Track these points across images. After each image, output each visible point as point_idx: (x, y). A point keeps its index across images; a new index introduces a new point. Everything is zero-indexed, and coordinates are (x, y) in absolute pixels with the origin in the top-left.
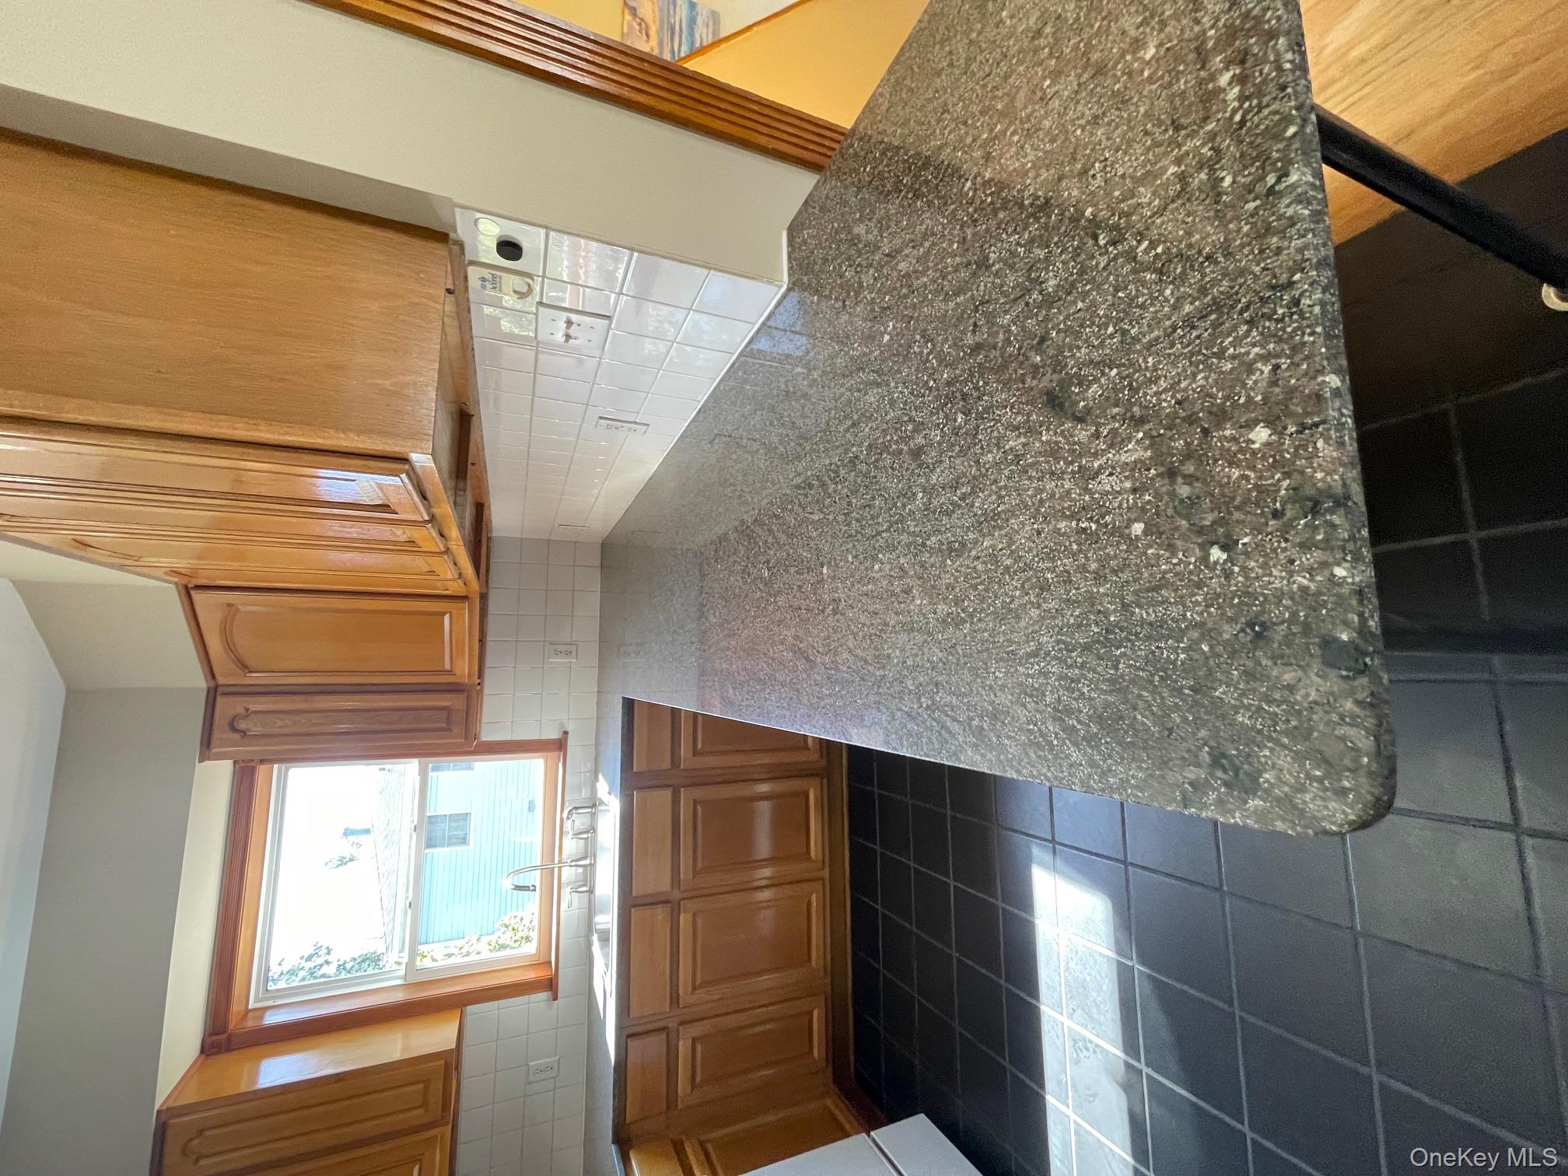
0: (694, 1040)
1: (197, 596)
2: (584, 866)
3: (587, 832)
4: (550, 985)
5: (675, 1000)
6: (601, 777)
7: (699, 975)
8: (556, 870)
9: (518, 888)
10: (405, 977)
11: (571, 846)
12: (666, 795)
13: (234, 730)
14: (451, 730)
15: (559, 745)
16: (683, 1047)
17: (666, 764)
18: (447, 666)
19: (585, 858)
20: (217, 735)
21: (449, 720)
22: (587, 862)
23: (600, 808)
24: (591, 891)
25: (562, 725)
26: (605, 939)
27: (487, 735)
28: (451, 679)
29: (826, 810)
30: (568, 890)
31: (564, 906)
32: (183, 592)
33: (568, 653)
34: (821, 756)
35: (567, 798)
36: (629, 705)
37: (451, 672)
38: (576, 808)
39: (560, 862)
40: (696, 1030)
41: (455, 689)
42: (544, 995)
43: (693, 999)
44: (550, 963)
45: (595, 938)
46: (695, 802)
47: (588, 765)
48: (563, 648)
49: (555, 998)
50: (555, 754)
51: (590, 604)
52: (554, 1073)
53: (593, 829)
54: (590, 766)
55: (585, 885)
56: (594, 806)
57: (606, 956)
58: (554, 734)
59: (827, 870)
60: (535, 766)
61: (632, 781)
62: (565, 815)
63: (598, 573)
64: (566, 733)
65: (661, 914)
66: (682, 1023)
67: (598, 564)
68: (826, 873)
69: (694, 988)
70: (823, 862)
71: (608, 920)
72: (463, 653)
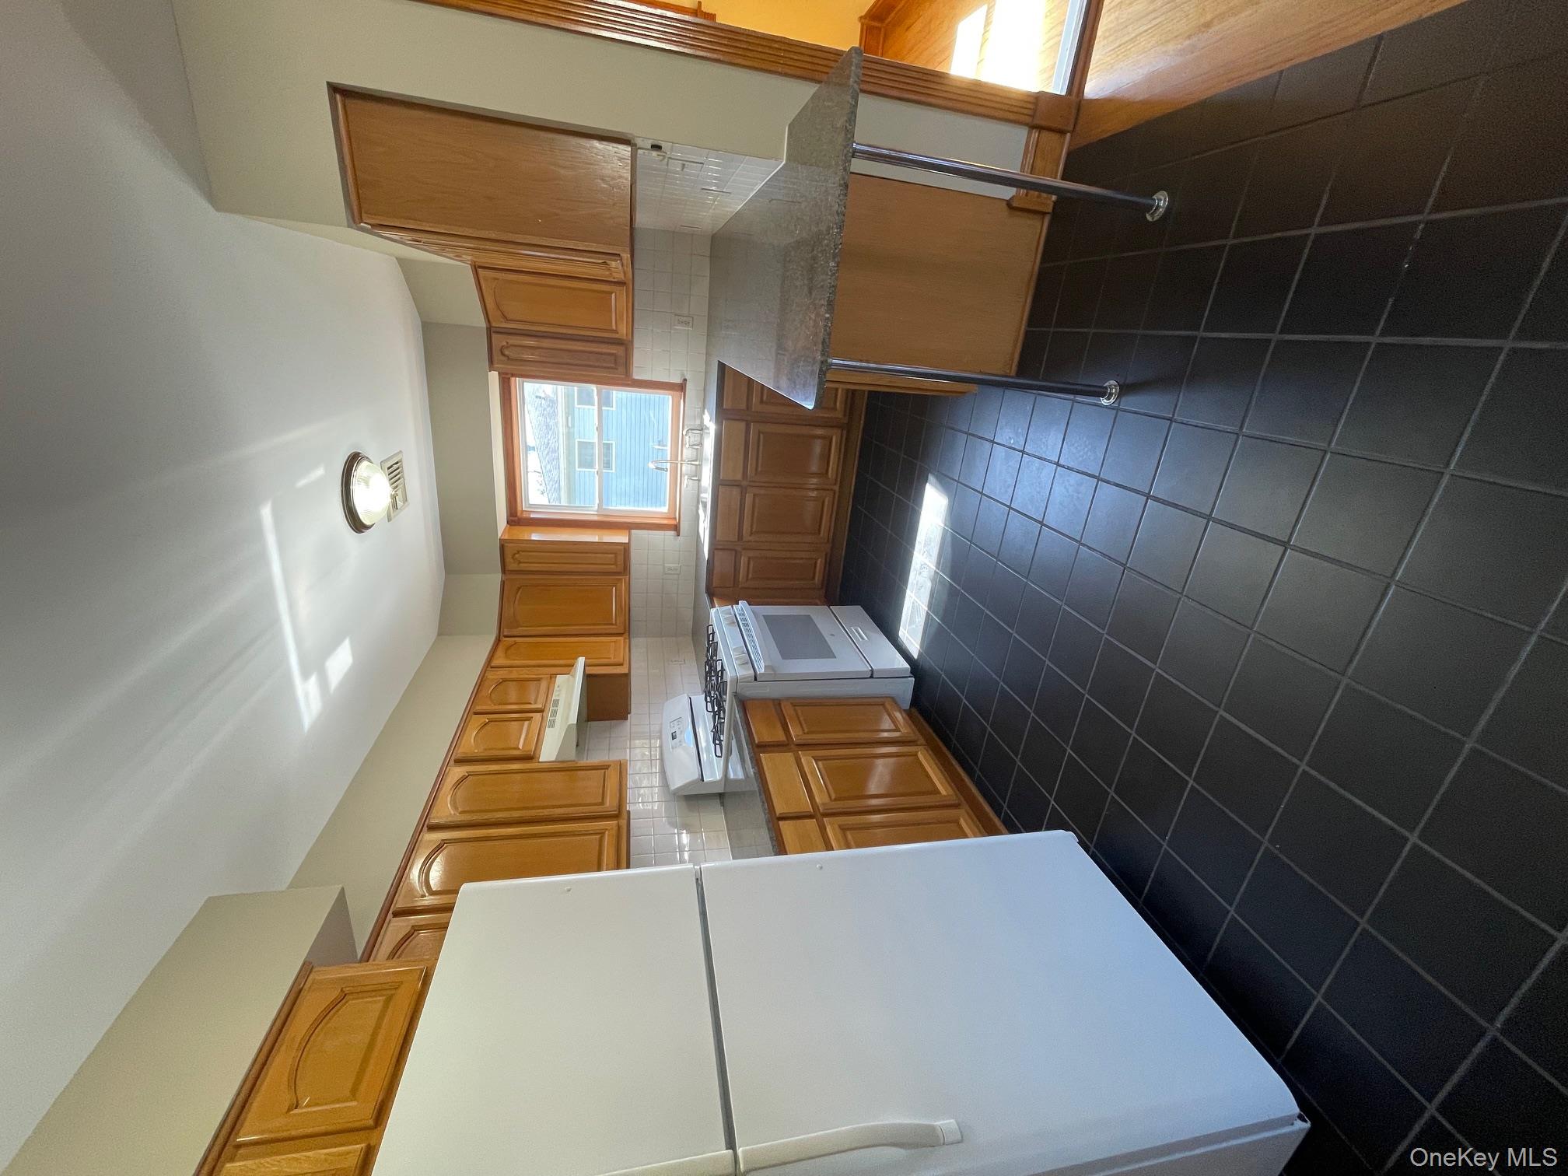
0: (749, 558)
1: (480, 271)
2: (696, 465)
3: (698, 445)
4: (676, 528)
5: (740, 537)
6: (706, 411)
7: (755, 526)
8: (679, 465)
9: (657, 468)
10: (597, 511)
11: (688, 453)
12: (742, 425)
13: (503, 355)
14: (617, 369)
15: (681, 387)
16: (743, 560)
17: (744, 406)
18: (614, 328)
19: (696, 460)
20: (495, 358)
21: (616, 363)
22: (697, 463)
23: (706, 431)
24: (699, 480)
25: (683, 375)
26: (705, 506)
27: (637, 376)
28: (617, 336)
29: (843, 450)
30: (686, 477)
31: (684, 486)
32: (473, 268)
33: (686, 323)
34: (845, 415)
35: (686, 423)
36: (722, 367)
37: (616, 331)
38: (692, 429)
39: (682, 460)
40: (751, 554)
41: (619, 342)
42: (672, 533)
43: (750, 538)
44: (675, 518)
45: (700, 506)
46: (759, 432)
47: (700, 404)
48: (684, 319)
49: (678, 535)
50: (678, 393)
51: (703, 288)
52: (678, 572)
53: (701, 444)
54: (700, 405)
55: (696, 476)
56: (702, 430)
57: (705, 511)
58: (678, 380)
59: (838, 486)
60: (667, 399)
61: (723, 414)
62: (684, 433)
63: (708, 259)
64: (685, 380)
65: (736, 492)
66: (744, 549)
67: (708, 253)
68: (837, 488)
69: (751, 533)
70: (836, 480)
71: (707, 496)
72: (623, 320)
